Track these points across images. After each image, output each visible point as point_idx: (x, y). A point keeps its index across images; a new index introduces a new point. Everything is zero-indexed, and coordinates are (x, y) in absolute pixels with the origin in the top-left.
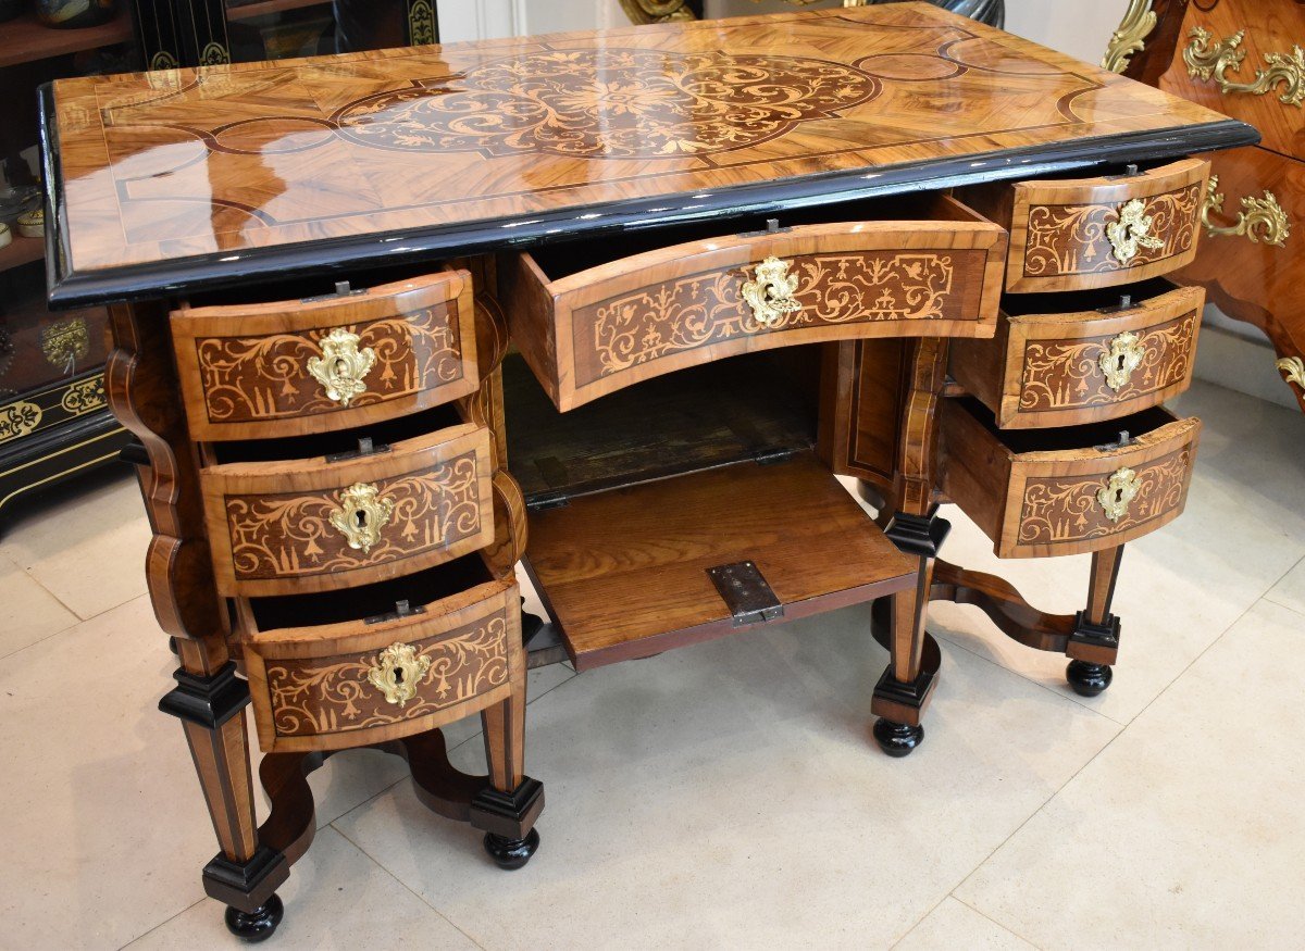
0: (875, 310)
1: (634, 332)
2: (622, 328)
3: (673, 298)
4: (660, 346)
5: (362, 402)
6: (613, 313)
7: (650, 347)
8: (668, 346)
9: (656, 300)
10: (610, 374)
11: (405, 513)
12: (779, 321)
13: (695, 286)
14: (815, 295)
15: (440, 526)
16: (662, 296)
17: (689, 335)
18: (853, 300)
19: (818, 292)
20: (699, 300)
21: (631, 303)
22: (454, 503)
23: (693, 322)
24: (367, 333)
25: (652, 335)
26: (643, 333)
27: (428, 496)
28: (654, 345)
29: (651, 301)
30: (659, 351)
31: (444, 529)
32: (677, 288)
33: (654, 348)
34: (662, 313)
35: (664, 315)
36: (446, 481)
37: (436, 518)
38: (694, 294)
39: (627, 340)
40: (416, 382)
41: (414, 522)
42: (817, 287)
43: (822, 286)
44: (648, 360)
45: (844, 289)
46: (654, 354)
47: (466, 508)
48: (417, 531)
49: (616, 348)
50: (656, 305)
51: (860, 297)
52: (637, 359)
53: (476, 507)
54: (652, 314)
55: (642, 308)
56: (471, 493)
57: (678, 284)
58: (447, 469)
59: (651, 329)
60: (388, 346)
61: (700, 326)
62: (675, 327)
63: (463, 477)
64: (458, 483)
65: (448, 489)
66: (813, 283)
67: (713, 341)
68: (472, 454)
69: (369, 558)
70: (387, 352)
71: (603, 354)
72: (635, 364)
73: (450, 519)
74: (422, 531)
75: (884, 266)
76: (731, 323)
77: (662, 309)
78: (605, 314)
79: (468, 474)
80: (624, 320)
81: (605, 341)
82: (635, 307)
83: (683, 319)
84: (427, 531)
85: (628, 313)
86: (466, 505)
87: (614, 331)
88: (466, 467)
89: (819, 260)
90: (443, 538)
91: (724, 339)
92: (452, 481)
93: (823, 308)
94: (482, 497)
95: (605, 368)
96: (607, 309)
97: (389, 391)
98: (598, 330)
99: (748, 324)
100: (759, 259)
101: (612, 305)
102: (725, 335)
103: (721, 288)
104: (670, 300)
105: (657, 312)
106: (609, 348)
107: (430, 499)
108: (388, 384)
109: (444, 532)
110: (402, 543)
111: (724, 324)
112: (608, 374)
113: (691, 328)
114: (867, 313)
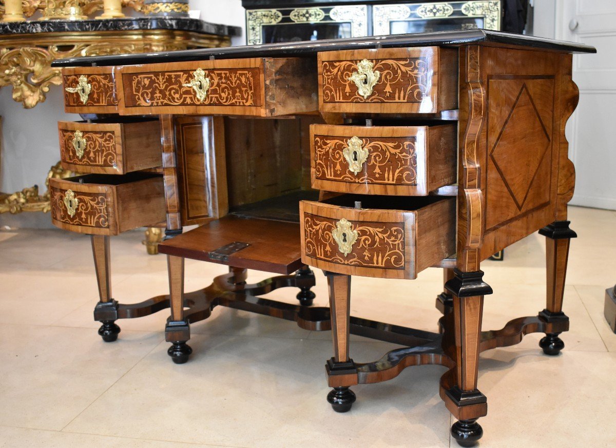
0: (236, 100)
1: (150, 90)
2: (144, 87)
3: (165, 80)
4: (162, 100)
5: (89, 105)
6: (140, 80)
7: (157, 100)
8: (165, 102)
9: (158, 79)
10: (141, 106)
11: (90, 148)
12: (207, 100)
13: (173, 76)
14: (217, 89)
15: (102, 158)
16: (161, 78)
17: (173, 98)
18: (229, 94)
19: (217, 88)
20: (175, 84)
21: (148, 78)
22: (106, 151)
23: (175, 93)
24: (90, 79)
25: (158, 95)
26: (153, 93)
27: (97, 143)
28: (159, 99)
29: (156, 79)
30: (162, 102)
31: (103, 159)
32: (166, 76)
33: (159, 101)
34: (161, 86)
35: (163, 87)
36: (103, 140)
37: (100, 153)
38: (173, 80)
39: (147, 94)
40: (104, 101)
41: (93, 152)
42: (216, 86)
43: (218, 85)
44: (157, 106)
45: (226, 88)
46: (160, 104)
47: (110, 154)
48: (94, 156)
49: (142, 95)
50: (158, 81)
51: (231, 93)
52: (152, 103)
53: (115, 155)
54: (157, 85)
55: (152, 82)
56: (113, 148)
57: (166, 74)
58: (103, 135)
59: (158, 92)
60: (95, 85)
61: (177, 96)
62: (167, 93)
63: (109, 141)
64: (107, 142)
65: (104, 143)
66: (215, 84)
67: (183, 104)
68: (113, 133)
69: (81, 161)
70: (95, 87)
71: (137, 97)
72: (152, 105)
73: (105, 156)
74: (96, 157)
75: (235, 77)
76: (190, 98)
77: (161, 83)
78: (136, 80)
79: (112, 140)
80: (145, 84)
81: (138, 91)
82: (149, 80)
83: (170, 90)
84: (97, 157)
85: (147, 82)
86: (110, 153)
87: (141, 88)
88: (111, 137)
89: (216, 72)
90: (103, 163)
91: (187, 105)
92: (106, 140)
93: (221, 96)
94: (117, 152)
95: (138, 103)
96: (137, 77)
97: (95, 102)
98: (134, 86)
99: (196, 100)
100: (194, 69)
101: (139, 76)
102: (187, 103)
103: (184, 80)
104: (164, 81)
105: (159, 85)
106: (140, 95)
107: (98, 145)
108: (95, 100)
109: (103, 161)
110: (89, 158)
111: (187, 97)
112: (139, 106)
113: (174, 96)
114: (234, 101)
